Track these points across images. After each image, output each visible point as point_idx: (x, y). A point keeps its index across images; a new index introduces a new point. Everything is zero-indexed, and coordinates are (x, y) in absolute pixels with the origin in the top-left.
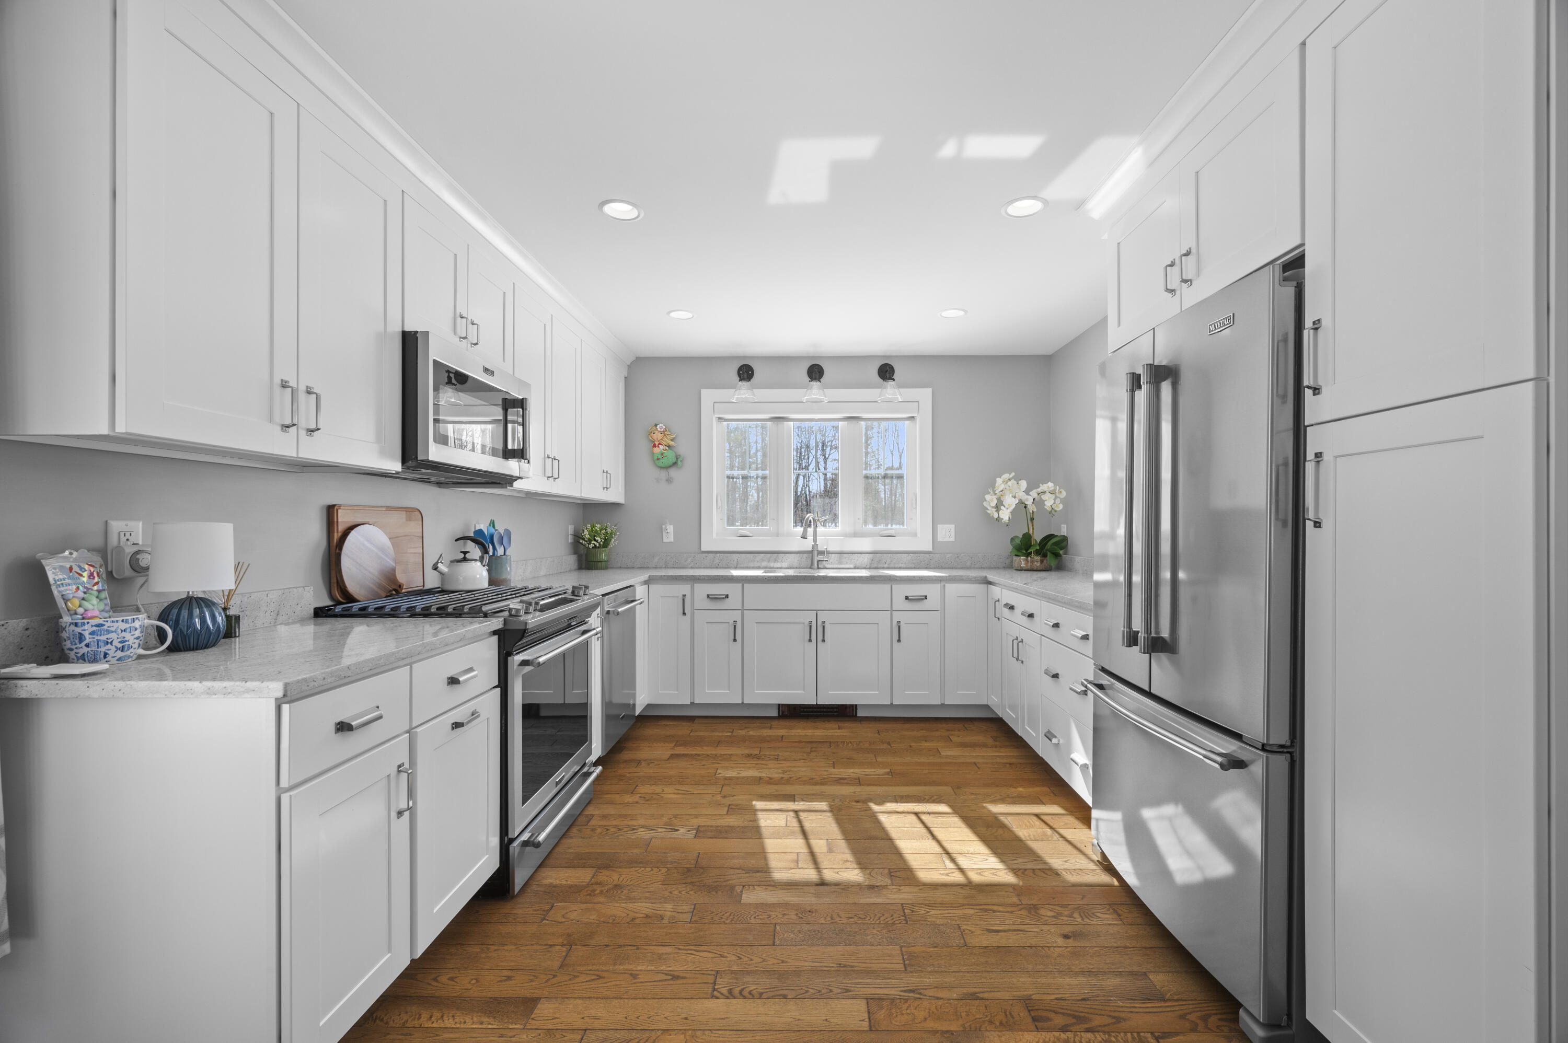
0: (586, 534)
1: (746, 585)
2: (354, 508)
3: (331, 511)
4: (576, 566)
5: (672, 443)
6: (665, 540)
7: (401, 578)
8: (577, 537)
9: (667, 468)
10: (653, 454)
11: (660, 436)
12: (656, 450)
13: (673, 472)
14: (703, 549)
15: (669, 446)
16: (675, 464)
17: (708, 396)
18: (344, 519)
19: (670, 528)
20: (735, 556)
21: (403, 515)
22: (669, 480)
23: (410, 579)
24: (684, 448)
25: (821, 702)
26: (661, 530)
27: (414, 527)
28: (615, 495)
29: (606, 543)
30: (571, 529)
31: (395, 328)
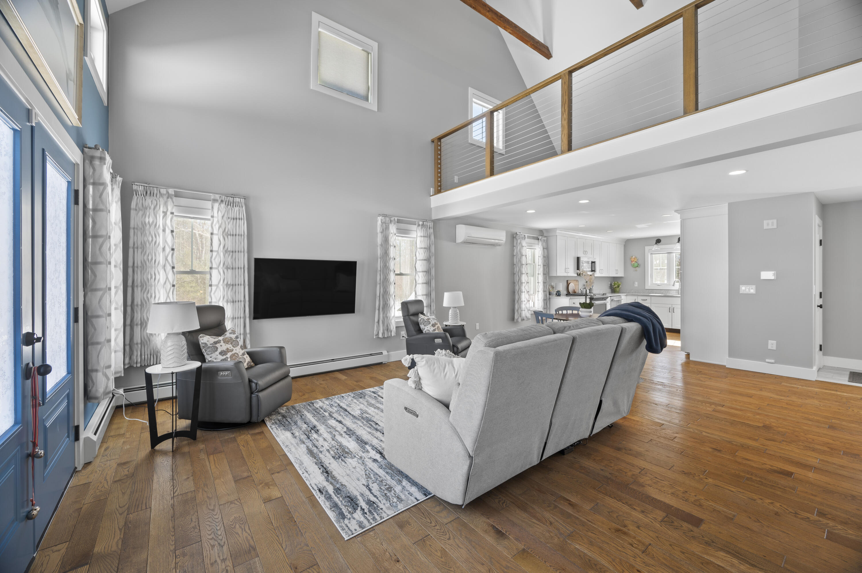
0: (613, 285)
1: (652, 297)
2: (570, 280)
3: (567, 281)
4: (611, 292)
5: (637, 261)
6: (635, 286)
7: (576, 291)
8: (611, 285)
9: (636, 267)
10: (631, 264)
11: (633, 259)
12: (632, 263)
13: (637, 268)
14: (646, 288)
15: (636, 262)
16: (638, 266)
17: (647, 248)
18: (569, 282)
19: (636, 283)
20: (655, 291)
21: (576, 281)
22: (636, 271)
23: (577, 291)
24: (640, 262)
25: (673, 328)
26: (634, 283)
27: (577, 283)
28: (620, 274)
29: (618, 287)
30: (609, 283)
31: (576, 256)
